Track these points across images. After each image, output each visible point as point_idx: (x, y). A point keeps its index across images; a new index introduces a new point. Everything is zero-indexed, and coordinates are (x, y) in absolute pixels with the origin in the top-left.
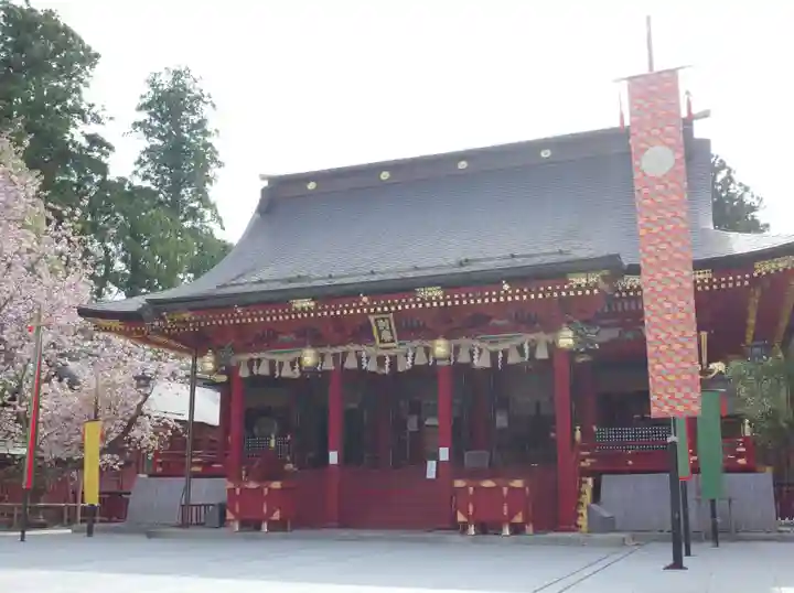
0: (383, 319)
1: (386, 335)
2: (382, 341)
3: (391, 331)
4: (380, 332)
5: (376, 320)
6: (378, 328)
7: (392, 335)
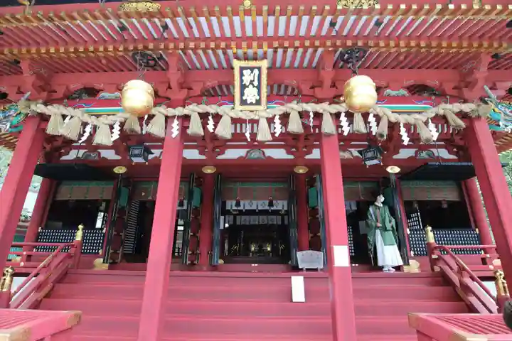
0: (252, 69)
1: (251, 94)
2: (244, 102)
3: (259, 87)
4: (243, 87)
5: (242, 69)
6: (242, 81)
7: (259, 94)
